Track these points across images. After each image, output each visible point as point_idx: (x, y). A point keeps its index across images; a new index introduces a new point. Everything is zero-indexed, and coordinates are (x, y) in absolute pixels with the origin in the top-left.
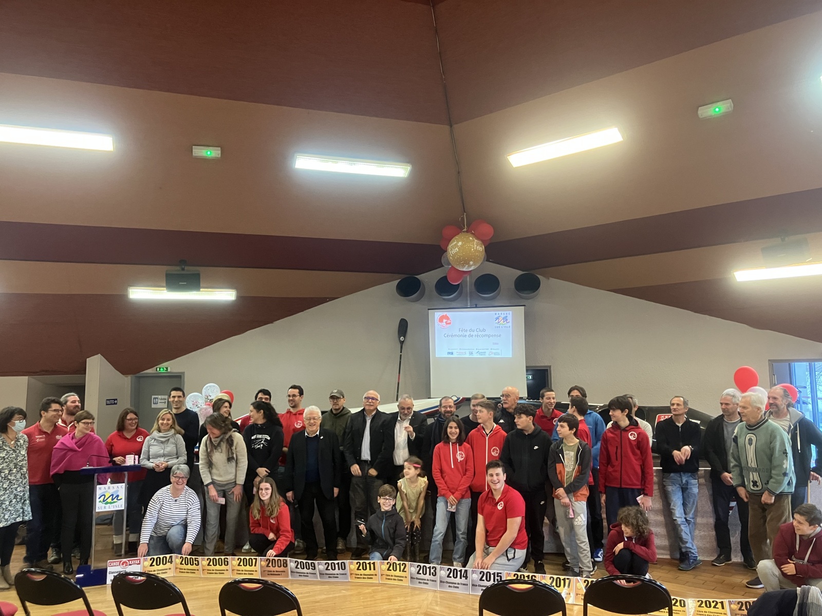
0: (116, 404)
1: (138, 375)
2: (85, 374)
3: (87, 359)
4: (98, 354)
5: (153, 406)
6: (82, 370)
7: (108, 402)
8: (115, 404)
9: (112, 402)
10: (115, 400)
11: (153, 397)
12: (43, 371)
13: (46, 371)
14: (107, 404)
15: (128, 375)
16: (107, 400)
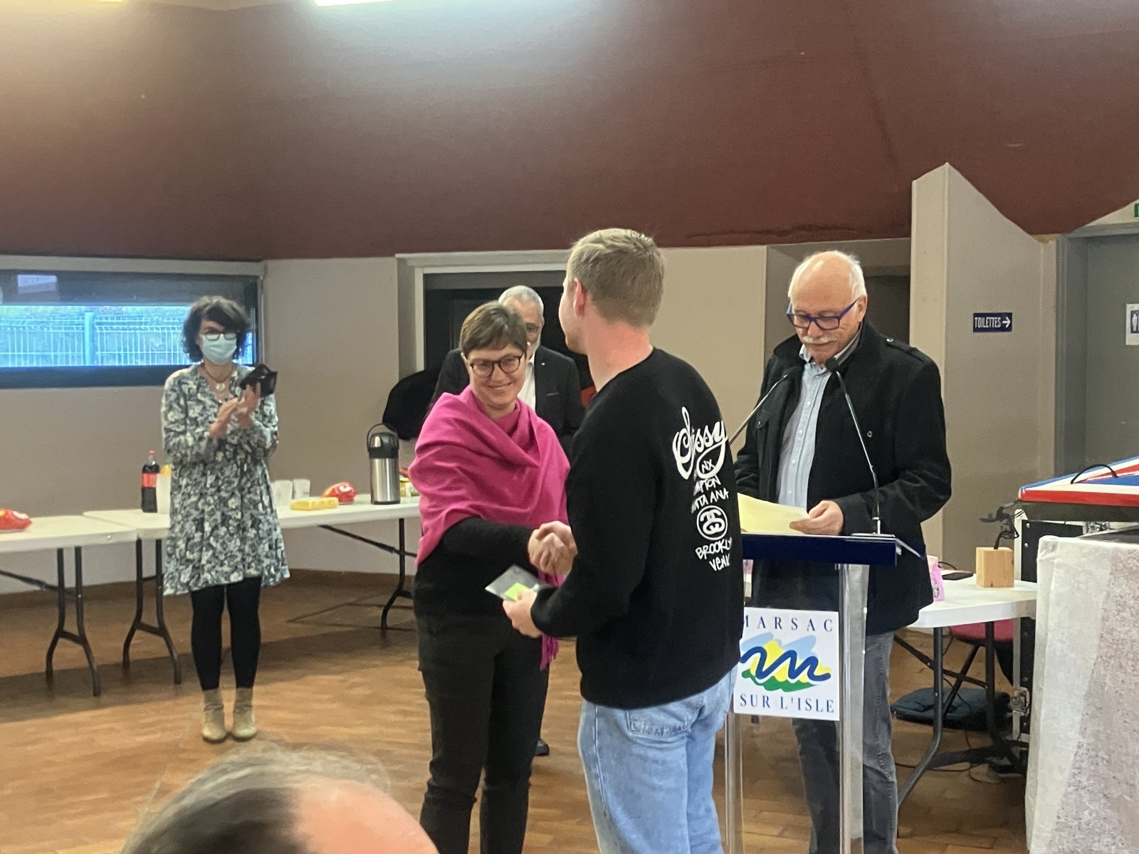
0: (1009, 329)
1: (1077, 233)
2: (909, 234)
3: (915, 183)
4: (943, 163)
5: (1131, 340)
6: (899, 225)
7: (981, 322)
8: (1003, 329)
9: (994, 323)
10: (1003, 316)
11: (1130, 308)
12: (802, 228)
13: (810, 228)
14: (976, 330)
15: (1045, 237)
16: (976, 315)
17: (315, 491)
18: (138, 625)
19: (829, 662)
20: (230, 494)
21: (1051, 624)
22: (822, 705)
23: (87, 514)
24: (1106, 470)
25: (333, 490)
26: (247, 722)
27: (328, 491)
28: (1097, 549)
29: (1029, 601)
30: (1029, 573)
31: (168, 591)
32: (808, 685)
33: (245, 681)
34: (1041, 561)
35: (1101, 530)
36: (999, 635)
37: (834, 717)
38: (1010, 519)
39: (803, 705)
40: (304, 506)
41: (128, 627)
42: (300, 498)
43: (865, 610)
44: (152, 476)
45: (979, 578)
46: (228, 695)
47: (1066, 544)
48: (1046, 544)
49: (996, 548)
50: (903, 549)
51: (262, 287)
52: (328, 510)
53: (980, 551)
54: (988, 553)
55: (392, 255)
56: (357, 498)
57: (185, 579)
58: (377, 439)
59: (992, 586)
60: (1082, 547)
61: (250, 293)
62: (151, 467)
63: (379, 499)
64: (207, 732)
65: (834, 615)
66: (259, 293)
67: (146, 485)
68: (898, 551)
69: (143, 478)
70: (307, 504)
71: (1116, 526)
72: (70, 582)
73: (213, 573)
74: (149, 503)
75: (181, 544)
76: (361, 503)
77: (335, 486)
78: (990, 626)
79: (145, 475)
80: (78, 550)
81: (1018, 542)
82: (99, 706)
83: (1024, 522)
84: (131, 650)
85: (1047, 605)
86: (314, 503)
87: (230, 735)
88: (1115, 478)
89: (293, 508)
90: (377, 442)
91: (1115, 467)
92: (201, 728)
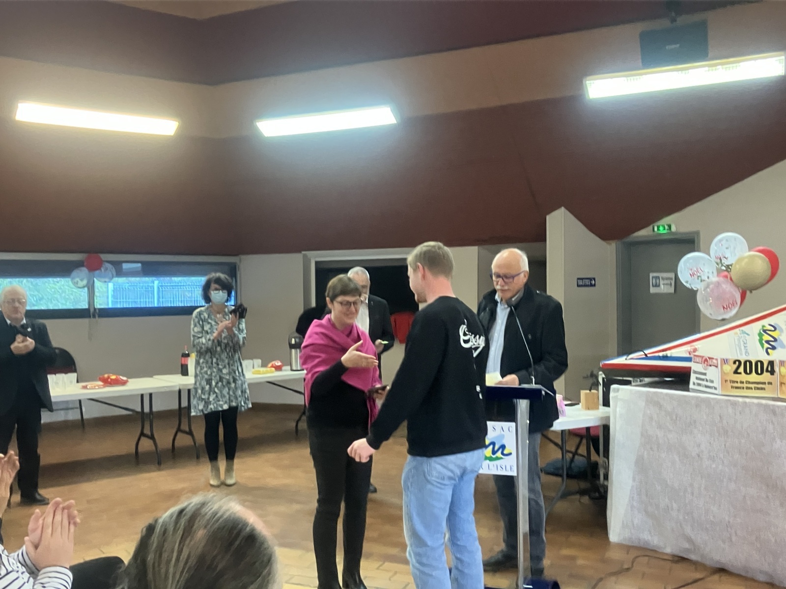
0: (594, 285)
1: (625, 240)
2: (545, 240)
3: (548, 217)
5: (653, 290)
6: (540, 236)
7: (581, 283)
8: (591, 285)
9: (587, 283)
10: (591, 279)
11: (651, 275)
14: (578, 286)
15: (611, 242)
16: (578, 279)
17: (264, 365)
18: (179, 430)
19: (511, 447)
20: (224, 366)
21: (618, 428)
22: (508, 468)
23: (154, 377)
24: (642, 353)
25: (273, 365)
26: (231, 477)
27: (270, 365)
28: (639, 391)
29: (607, 417)
30: (606, 403)
31: (193, 414)
32: (502, 458)
33: (230, 457)
34: (612, 397)
35: (640, 381)
36: (592, 432)
37: (514, 474)
38: (597, 377)
39: (499, 468)
40: (259, 372)
41: (174, 431)
42: (256, 369)
43: (528, 422)
44: (186, 358)
45: (582, 405)
46: (222, 464)
47: (623, 389)
48: (614, 389)
49: (590, 390)
50: (546, 393)
51: (239, 268)
52: (269, 374)
53: (583, 393)
54: (586, 394)
55: (300, 251)
56: (284, 368)
57: (201, 407)
58: (293, 340)
59: (589, 409)
60: (631, 391)
61: (233, 271)
62: (186, 354)
63: (294, 368)
64: (212, 482)
65: (513, 424)
66: (237, 270)
67: (183, 363)
68: (543, 393)
69: (182, 359)
70: (260, 371)
71: (647, 380)
72: (147, 409)
73: (215, 405)
74: (184, 371)
75: (200, 391)
76: (285, 370)
77: (273, 362)
78: (588, 429)
79: (183, 359)
80: (151, 395)
81: (601, 388)
82: (159, 470)
83: (603, 379)
84: (176, 441)
85: (615, 419)
86: (263, 371)
87: (223, 484)
88: (646, 357)
89: (254, 373)
90: (293, 342)
91: (647, 352)
92: (209, 480)
